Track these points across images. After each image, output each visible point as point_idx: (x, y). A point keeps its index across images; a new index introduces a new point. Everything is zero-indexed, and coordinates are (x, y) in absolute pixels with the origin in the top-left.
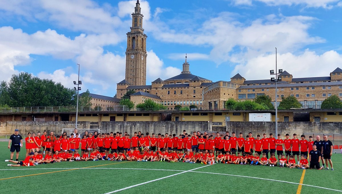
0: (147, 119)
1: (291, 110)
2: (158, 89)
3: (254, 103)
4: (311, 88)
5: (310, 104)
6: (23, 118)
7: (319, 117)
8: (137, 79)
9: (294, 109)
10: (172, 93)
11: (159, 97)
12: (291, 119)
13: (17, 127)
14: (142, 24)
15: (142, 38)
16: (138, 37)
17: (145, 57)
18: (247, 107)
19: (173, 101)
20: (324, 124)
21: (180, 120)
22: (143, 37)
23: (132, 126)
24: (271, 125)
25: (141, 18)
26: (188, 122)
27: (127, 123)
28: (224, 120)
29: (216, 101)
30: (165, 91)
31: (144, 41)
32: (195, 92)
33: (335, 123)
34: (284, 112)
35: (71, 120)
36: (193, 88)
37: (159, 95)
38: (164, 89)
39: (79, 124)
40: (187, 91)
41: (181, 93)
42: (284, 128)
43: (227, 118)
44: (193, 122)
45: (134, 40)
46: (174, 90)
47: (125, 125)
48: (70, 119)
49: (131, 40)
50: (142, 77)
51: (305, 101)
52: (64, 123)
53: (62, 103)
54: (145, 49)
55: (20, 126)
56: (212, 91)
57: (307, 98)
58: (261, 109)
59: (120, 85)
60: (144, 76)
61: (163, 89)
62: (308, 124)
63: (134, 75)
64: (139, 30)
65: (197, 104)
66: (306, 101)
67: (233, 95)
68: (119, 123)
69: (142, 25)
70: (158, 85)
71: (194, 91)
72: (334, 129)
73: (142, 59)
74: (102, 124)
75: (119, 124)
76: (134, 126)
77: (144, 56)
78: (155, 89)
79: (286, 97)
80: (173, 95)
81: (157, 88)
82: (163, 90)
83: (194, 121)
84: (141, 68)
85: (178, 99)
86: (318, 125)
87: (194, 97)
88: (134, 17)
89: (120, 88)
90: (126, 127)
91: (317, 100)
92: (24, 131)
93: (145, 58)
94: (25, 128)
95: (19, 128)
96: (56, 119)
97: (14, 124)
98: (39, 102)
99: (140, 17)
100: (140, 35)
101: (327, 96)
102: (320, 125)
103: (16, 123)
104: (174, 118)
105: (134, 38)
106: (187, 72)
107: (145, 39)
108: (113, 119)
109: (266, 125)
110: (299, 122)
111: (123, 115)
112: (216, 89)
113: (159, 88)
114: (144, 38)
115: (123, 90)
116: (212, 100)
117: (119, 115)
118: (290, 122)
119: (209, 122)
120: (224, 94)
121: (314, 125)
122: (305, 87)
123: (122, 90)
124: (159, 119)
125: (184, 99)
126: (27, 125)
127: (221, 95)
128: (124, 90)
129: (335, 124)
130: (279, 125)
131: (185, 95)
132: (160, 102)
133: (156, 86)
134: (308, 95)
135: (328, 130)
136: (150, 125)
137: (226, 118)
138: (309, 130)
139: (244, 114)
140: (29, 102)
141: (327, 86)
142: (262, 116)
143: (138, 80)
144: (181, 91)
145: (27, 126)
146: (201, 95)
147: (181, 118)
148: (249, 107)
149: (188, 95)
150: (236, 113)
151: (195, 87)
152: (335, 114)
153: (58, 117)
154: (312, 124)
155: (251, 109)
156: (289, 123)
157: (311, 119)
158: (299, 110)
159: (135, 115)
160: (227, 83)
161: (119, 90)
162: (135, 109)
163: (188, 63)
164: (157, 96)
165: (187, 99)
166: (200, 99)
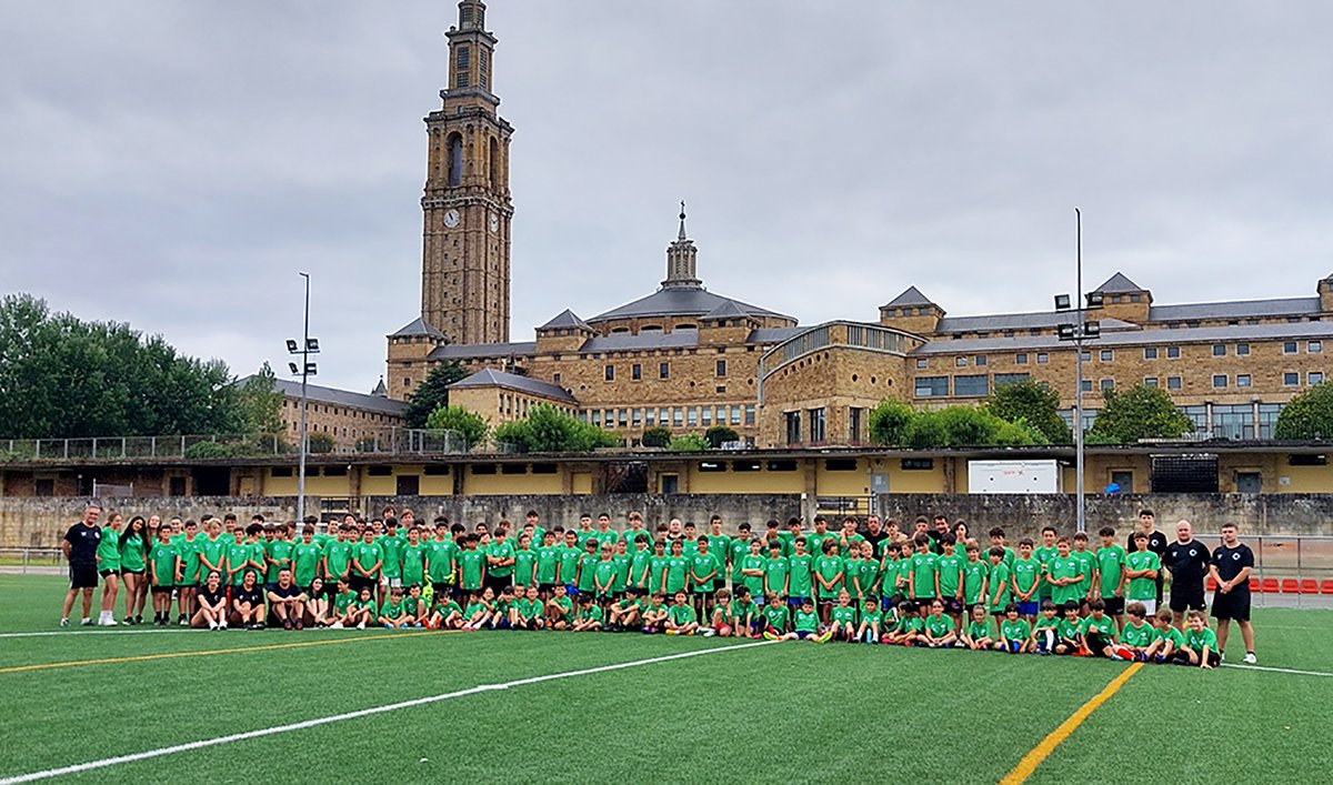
0: (550, 486)
1: (1140, 445)
2: (562, 358)
3: (985, 419)
4: (1233, 351)
5: (1228, 420)
6: (40, 483)
7: (1256, 475)
8: (471, 317)
9: (1153, 441)
10: (622, 374)
11: (570, 391)
12: (1140, 483)
13: (22, 521)
14: (490, 75)
15: (492, 138)
16: (472, 132)
17: (506, 217)
18: (956, 434)
19: (629, 411)
20: (1275, 501)
21: (681, 490)
22: (493, 132)
23: (492, 515)
24: (1058, 509)
25: (487, 50)
26: (718, 497)
27: (473, 502)
28: (866, 489)
29: (817, 410)
30: (595, 367)
31: (502, 149)
32: (721, 371)
33: (1319, 498)
34: (1112, 455)
35: (238, 493)
36: (714, 351)
37: (566, 382)
38: (589, 357)
39: (279, 508)
40: (688, 365)
41: (663, 376)
42: (1111, 518)
43: (878, 481)
44: (739, 498)
45: (457, 145)
46: (634, 360)
47: (465, 511)
48: (232, 486)
49: (442, 145)
50: (493, 309)
51: (1206, 404)
52: (218, 505)
53: (175, 422)
54: (506, 185)
55: (37, 515)
56: (802, 364)
57: (1214, 393)
58: (1017, 444)
59: (401, 340)
60: (502, 305)
61: (584, 356)
62: (1209, 504)
63: (460, 296)
64: (480, 103)
65: (733, 424)
66: (1209, 406)
67: (894, 384)
68: (441, 504)
69: (490, 80)
70: (562, 339)
71: (721, 364)
72: (1316, 523)
73: (494, 228)
74: (369, 507)
75: (441, 507)
76: (500, 514)
77: (499, 216)
78: (550, 358)
79: (1122, 388)
80: (629, 385)
81: (557, 356)
82: (585, 361)
83: (743, 495)
84: (489, 268)
85: (650, 401)
86: (1249, 507)
87: (720, 390)
88: (458, 47)
89: (400, 356)
90: (469, 519)
91: (1259, 403)
92: (55, 539)
93: (503, 224)
94: (56, 523)
95: (32, 524)
96: (177, 489)
97: (11, 509)
98: (84, 416)
99: (482, 46)
100: (485, 123)
101: (1304, 383)
102: (1259, 508)
103: (22, 506)
104: (657, 482)
105: (455, 137)
106: (687, 282)
107: (506, 139)
108: (408, 486)
109: (1041, 509)
110: (1171, 496)
111: (451, 471)
112: (818, 358)
113: (569, 353)
114: (500, 136)
115: (413, 365)
116: (800, 406)
117: (436, 469)
118: (1136, 495)
119: (804, 496)
120: (855, 378)
121: (1235, 508)
122: (1207, 343)
123: (408, 363)
124: (596, 486)
125: (675, 401)
126: (67, 513)
127: (841, 383)
128: (419, 364)
129: (1319, 504)
130: (1092, 508)
131: (678, 386)
132: (571, 412)
133: (556, 347)
134: (1220, 380)
135: (1290, 528)
136: (565, 510)
137: (873, 480)
138: (1213, 524)
139: (945, 466)
140: (41, 418)
141: (1303, 339)
142: (1021, 473)
143: (477, 318)
144: (664, 366)
145: (67, 518)
146: (750, 382)
147: (688, 482)
148: (965, 432)
149: (692, 384)
150: (913, 460)
151: (721, 350)
152: (1323, 462)
153: (183, 481)
154: (1226, 501)
155: (974, 442)
156: (1132, 498)
157: (1221, 482)
158: (1172, 445)
159: (499, 469)
160: (864, 330)
161: (396, 361)
162: (489, 447)
163: (693, 245)
164: (560, 387)
165: (689, 400)
166: (746, 398)
